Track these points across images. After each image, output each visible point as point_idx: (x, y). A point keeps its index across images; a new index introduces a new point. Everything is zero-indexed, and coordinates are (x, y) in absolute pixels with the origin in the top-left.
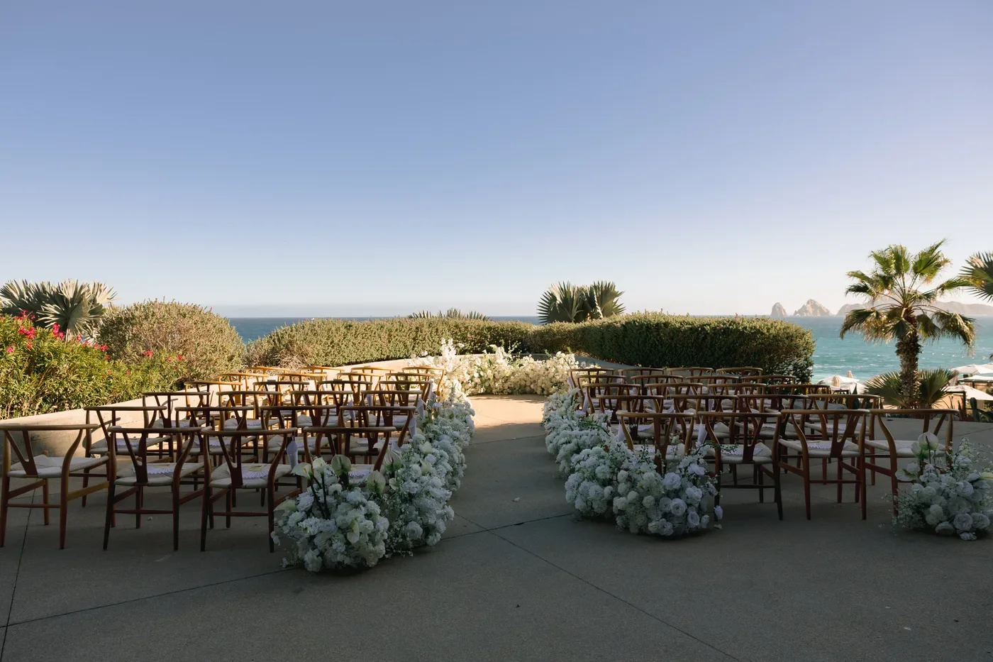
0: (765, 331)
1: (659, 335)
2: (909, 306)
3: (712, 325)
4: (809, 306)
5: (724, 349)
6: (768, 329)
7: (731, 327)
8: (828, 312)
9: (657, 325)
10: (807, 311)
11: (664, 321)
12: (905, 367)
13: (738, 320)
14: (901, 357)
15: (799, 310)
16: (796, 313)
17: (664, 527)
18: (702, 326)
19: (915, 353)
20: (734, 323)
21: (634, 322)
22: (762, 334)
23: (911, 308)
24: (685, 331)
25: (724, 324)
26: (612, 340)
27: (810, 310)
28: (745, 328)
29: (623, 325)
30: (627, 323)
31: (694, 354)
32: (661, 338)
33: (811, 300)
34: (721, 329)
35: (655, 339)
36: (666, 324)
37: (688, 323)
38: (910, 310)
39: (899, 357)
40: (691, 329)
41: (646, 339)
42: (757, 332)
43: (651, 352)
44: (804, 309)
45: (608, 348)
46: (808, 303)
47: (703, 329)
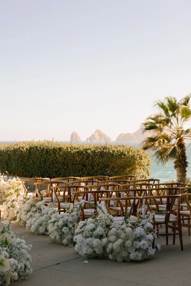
0: (126, 153)
1: (55, 156)
2: (181, 136)
3: (92, 150)
4: (97, 134)
5: (101, 165)
6: (128, 152)
7: (105, 151)
8: (110, 139)
9: (54, 149)
10: (95, 139)
11: (58, 147)
12: (179, 177)
13: (108, 146)
14: (177, 170)
15: (90, 138)
16: (87, 139)
17: (137, 256)
18: (86, 150)
19: (185, 167)
20: (106, 148)
21: (36, 147)
22: (125, 155)
23: (182, 137)
24: (74, 154)
25: (100, 149)
26: (18, 160)
27: (98, 137)
28: (114, 151)
29: (27, 149)
30: (30, 148)
31: (80, 168)
32: (57, 159)
33: (98, 130)
34: (98, 152)
35: (53, 160)
36: (60, 149)
37: (75, 148)
38: (182, 139)
39: (176, 170)
40: (78, 152)
41: (45, 159)
42: (122, 154)
43: (49, 168)
44: (92, 137)
45: (14, 166)
46: (96, 132)
47: (86, 152)
